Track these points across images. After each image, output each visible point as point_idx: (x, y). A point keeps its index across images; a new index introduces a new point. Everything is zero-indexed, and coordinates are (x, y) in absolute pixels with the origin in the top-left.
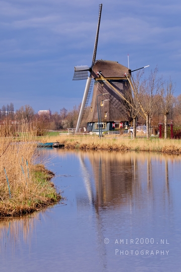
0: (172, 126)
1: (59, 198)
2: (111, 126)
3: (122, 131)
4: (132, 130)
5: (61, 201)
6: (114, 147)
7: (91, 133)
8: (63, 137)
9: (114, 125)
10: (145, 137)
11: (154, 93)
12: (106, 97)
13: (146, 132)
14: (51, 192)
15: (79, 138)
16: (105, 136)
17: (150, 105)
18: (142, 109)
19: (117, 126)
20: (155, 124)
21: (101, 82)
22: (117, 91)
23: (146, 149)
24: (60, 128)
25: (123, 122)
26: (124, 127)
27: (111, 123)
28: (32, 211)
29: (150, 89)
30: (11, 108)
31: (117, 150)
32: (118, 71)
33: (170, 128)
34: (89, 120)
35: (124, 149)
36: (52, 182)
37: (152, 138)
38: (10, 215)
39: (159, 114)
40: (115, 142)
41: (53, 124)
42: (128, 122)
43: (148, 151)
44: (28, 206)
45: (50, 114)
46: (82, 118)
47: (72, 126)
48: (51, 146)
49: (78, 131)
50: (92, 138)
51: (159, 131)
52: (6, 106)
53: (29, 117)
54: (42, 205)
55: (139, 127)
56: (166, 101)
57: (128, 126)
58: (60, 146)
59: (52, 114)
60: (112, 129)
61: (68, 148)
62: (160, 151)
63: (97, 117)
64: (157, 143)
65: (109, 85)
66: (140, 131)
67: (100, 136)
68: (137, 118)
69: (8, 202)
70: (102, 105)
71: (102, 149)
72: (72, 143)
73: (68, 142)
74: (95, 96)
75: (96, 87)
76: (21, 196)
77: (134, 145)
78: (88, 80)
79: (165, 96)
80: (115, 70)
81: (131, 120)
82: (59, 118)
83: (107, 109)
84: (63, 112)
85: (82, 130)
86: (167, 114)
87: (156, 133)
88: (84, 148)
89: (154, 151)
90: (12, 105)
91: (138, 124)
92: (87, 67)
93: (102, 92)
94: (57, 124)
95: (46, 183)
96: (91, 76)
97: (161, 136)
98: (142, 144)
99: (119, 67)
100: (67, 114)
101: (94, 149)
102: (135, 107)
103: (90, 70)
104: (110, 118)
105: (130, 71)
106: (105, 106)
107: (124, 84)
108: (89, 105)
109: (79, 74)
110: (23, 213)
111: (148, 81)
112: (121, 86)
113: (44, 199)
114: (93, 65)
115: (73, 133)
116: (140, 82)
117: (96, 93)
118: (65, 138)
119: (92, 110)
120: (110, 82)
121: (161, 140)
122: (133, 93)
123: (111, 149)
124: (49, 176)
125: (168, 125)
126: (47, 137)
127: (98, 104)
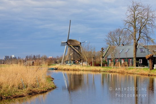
1: (56, 87)
2: (74, 62)
3: (78, 64)
4: (81, 63)
5: (56, 88)
6: (75, 69)
7: (67, 64)
8: (57, 66)
9: (75, 62)
10: (86, 66)
11: (89, 51)
12: (72, 52)
13: (86, 64)
14: (53, 85)
15: (63, 66)
16: (72, 65)
17: (87, 55)
18: (85, 56)
20: (89, 61)
21: (71, 47)
22: (76, 50)
23: (86, 70)
24: (56, 63)
25: (78, 61)
26: (78, 62)
28: (46, 92)
29: (87, 49)
30: (39, 56)
31: (76, 70)
32: (76, 43)
33: (94, 63)
34: (66, 60)
35: (79, 70)
36: (53, 81)
37: (88, 66)
38: (38, 93)
39: (91, 58)
40: (76, 68)
41: (54, 61)
42: (80, 61)
43: (87, 71)
44: (44, 90)
45: (53, 58)
46: (64, 59)
47: (60, 62)
48: (53, 69)
49: (62, 64)
50: (67, 66)
51: (91, 64)
52: (37, 55)
53: (45, 59)
54: (49, 90)
55: (84, 62)
56: (93, 53)
58: (56, 69)
59: (54, 58)
60: (74, 63)
61: (59, 70)
62: (91, 71)
63: (69, 59)
64: (90, 68)
65: (73, 48)
66: (84, 64)
67: (70, 65)
68: (83, 59)
69: (38, 89)
70: (71, 55)
71: (71, 70)
72: (60, 68)
73: (59, 68)
74: (68, 52)
75: (69, 48)
76: (42, 86)
77: (82, 69)
78: (66, 46)
79: (92, 52)
80: (75, 43)
81: (81, 60)
82: (56, 59)
83: (73, 56)
84: (57, 57)
85: (64, 64)
86: (93, 58)
87: (90, 64)
88: (64, 70)
89: (89, 71)
90: (39, 55)
91: (83, 61)
92: (66, 41)
93: (71, 50)
94: (55, 61)
95: (51, 82)
96: (67, 45)
97: (91, 65)
98: (85, 68)
99: (77, 42)
100: (59, 58)
101: (68, 70)
102: (82, 55)
103: (67, 43)
104: (74, 59)
105: (80, 43)
106: (72, 55)
107: (78, 47)
108: (66, 55)
109: (63, 44)
110: (43, 92)
111: (87, 46)
112: (77, 48)
113: (50, 88)
114: (68, 41)
115: (61, 65)
116: (84, 47)
117: (69, 51)
119: (67, 57)
121: (91, 67)
122: (81, 50)
123: (74, 70)
124: (52, 79)
125: (94, 62)
126: (52, 66)
127: (69, 55)
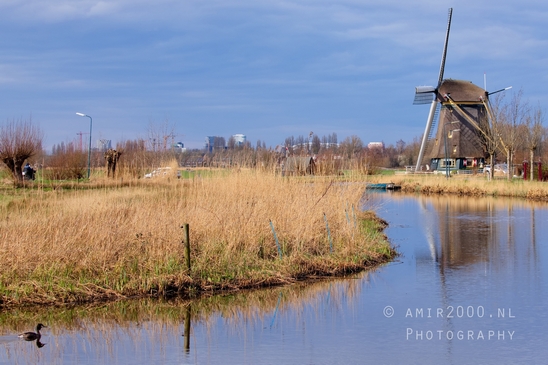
0: (540, 164)
1: (394, 254)
2: (461, 163)
3: (476, 170)
4: (489, 169)
5: (396, 258)
6: (465, 191)
7: (436, 172)
8: (400, 176)
9: (465, 162)
10: (505, 179)
11: (518, 122)
12: (456, 126)
13: (506, 172)
14: (383, 246)
15: (420, 178)
16: (454, 176)
17: (512, 137)
18: (501, 143)
19: (469, 163)
20: (518, 162)
21: (450, 107)
22: (469, 119)
23: (506, 193)
24: (396, 165)
25: (477, 159)
26: (478, 165)
27: (462, 159)
28: (359, 270)
29: (512, 116)
30: (334, 139)
31: (469, 194)
32: (472, 93)
33: (538, 167)
34: (434, 156)
35: (478, 194)
36: (385, 233)
37: (514, 179)
38: (330, 275)
39: (524, 149)
40: (468, 185)
41: (386, 160)
42: (484, 159)
43: (509, 196)
44: (353, 263)
45: (383, 147)
46: (424, 153)
47: (411, 162)
48: (384, 188)
49: (419, 170)
50: (437, 179)
51: (523, 171)
52: (327, 136)
53: (355, 150)
54: (371, 263)
55: (497, 166)
56: (532, 133)
57: (484, 164)
58: (396, 189)
59: (386, 147)
60: (462, 167)
61: (406, 190)
62: (524, 197)
63: (443, 151)
64: (521, 186)
65: (459, 111)
66: (498, 170)
67: (447, 176)
68: (495, 154)
69: (328, 258)
70: (451, 137)
71: (450, 193)
72: (411, 185)
73: (406, 183)
74: (442, 125)
75: (443, 113)
76: (345, 251)
77: (491, 189)
78: (433, 105)
79: (531, 126)
80: (468, 92)
81: (488, 156)
82: (395, 152)
83: (457, 141)
84: (400, 145)
85: (424, 169)
86: (535, 149)
87: (520, 173)
88: (426, 191)
89: (516, 196)
90: (335, 135)
91: (497, 161)
92: (433, 86)
93: (450, 120)
94: (391, 160)
95: (377, 234)
96: (436, 100)
97: (526, 177)
98: (501, 187)
99: (473, 88)
100: (405, 147)
101: (440, 192)
102: (492, 139)
103: (436, 91)
104: (461, 153)
105: (487, 94)
106: (455, 137)
107: (479, 110)
108: (433, 136)
109: (422, 97)
110: (348, 272)
111: (510, 107)
112: (475, 112)
113: (374, 255)
114: (439, 85)
115: (413, 172)
116: (500, 108)
117: (442, 121)
118: (402, 179)
119: (437, 143)
120: (461, 107)
121: (526, 183)
122: (490, 121)
123: (461, 193)
124: (381, 226)
125: (535, 164)
126: (380, 176)
127: (445, 136)
